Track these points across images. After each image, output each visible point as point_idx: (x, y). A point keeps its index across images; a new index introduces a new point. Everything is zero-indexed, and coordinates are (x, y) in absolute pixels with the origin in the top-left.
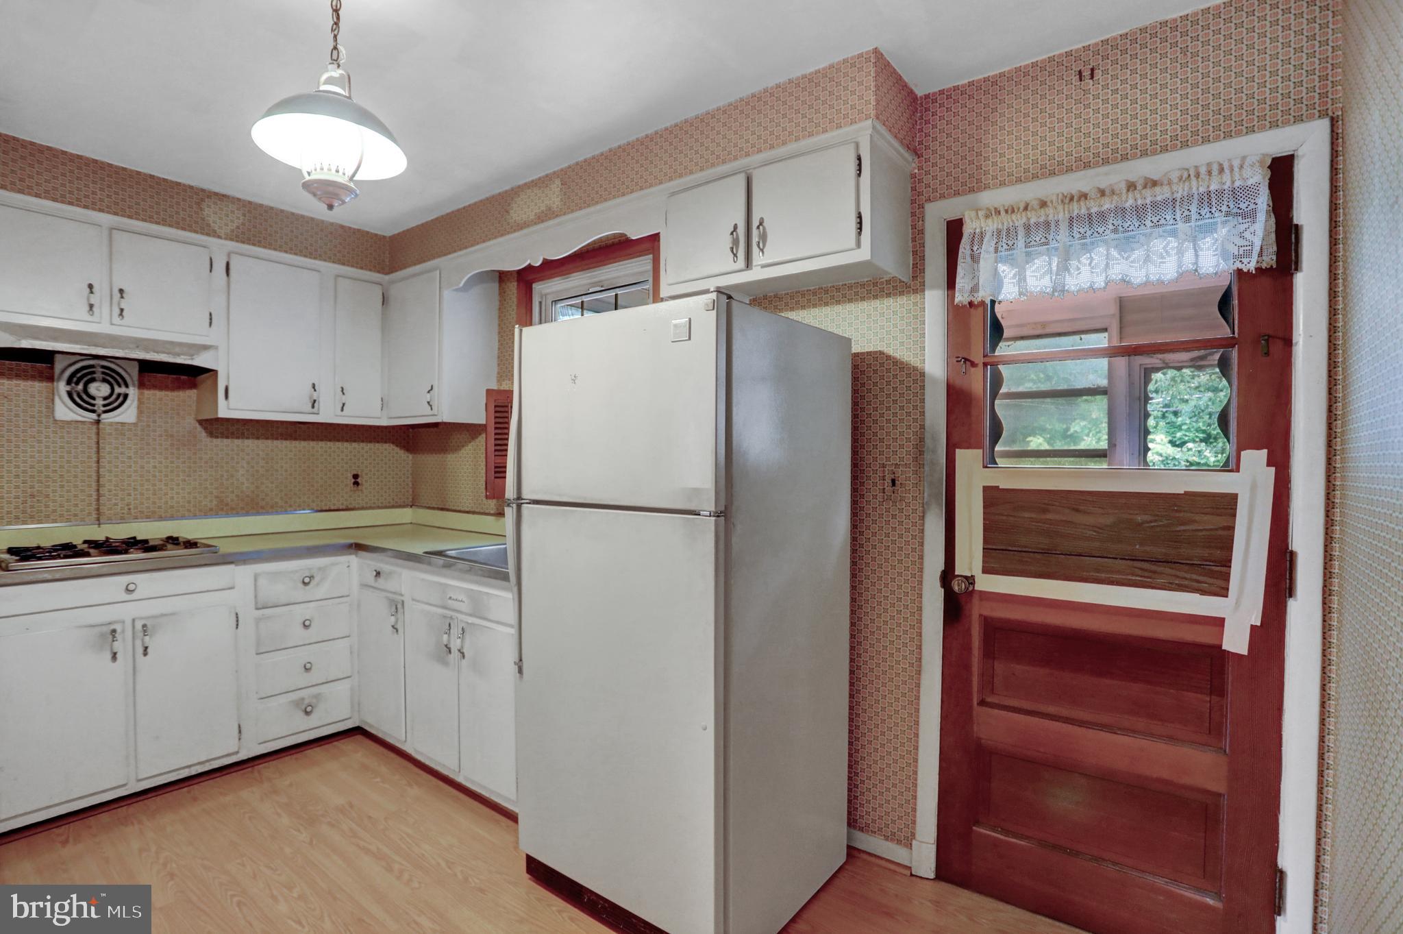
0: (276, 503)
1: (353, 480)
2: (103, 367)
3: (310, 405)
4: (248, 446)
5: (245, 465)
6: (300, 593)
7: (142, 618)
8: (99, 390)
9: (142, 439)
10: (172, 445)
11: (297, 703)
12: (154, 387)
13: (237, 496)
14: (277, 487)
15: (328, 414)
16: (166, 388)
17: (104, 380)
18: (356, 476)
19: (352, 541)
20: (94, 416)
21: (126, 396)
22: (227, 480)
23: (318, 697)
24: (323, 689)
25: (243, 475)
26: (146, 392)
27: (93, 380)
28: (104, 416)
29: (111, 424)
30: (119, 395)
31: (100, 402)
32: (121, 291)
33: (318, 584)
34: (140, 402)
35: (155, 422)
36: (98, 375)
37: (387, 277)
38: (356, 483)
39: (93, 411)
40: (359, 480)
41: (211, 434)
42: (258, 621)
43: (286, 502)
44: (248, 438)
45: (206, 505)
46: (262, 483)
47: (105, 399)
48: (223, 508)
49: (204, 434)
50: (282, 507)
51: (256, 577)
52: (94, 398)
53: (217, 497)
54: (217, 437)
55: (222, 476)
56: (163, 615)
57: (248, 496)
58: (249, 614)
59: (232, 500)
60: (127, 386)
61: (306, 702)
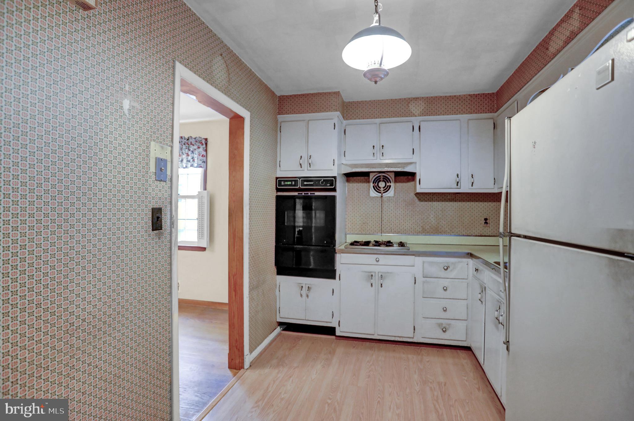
0: (447, 231)
1: (484, 221)
2: (383, 176)
3: (456, 185)
4: (434, 205)
5: (433, 213)
6: (443, 274)
7: (380, 272)
8: (382, 184)
9: (396, 203)
10: (406, 205)
11: (440, 325)
12: (400, 182)
13: (430, 227)
14: (447, 223)
15: (465, 188)
16: (404, 182)
17: (383, 181)
18: (486, 219)
19: (469, 252)
20: (380, 194)
21: (390, 186)
22: (426, 219)
23: (449, 325)
24: (453, 322)
25: (432, 218)
26: (398, 184)
27: (380, 181)
28: (383, 194)
29: (386, 197)
30: (388, 186)
31: (382, 189)
32: (383, 146)
33: (451, 271)
34: (395, 189)
35: (400, 196)
36: (382, 179)
37: (496, 114)
38: (486, 223)
39: (380, 193)
40: (488, 221)
41: (420, 200)
42: (424, 282)
43: (451, 231)
44: (434, 201)
45: (418, 230)
46: (440, 222)
47: (384, 188)
48: (425, 232)
49: (417, 200)
50: (449, 233)
51: (424, 262)
52: (380, 188)
53: (422, 227)
54: (422, 201)
55: (424, 218)
56: (388, 273)
57: (434, 227)
58: (420, 279)
59: (428, 229)
60: (390, 182)
61: (444, 325)
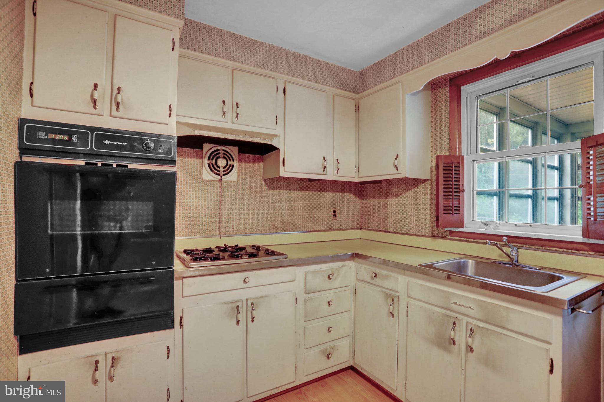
0: (298, 226)
1: (333, 214)
2: (224, 150)
3: (322, 170)
4: (286, 194)
5: (284, 205)
6: (327, 284)
7: (251, 299)
8: (222, 162)
9: (239, 190)
10: (252, 193)
11: (323, 352)
12: (245, 161)
13: (281, 222)
14: (298, 217)
15: (330, 175)
16: (249, 162)
17: (224, 158)
18: (334, 212)
19: (354, 252)
20: (219, 177)
21: (233, 166)
22: (276, 213)
23: (333, 348)
24: (336, 343)
25: (283, 210)
26: (241, 164)
27: (219, 157)
28: (223, 177)
29: (226, 182)
30: (230, 165)
31: (222, 169)
32: (237, 104)
33: (335, 279)
34: (239, 170)
35: (245, 180)
36: (221, 155)
37: (357, 96)
38: (335, 216)
39: (219, 175)
40: (336, 214)
41: (270, 187)
42: (306, 301)
43: (303, 226)
44: (286, 190)
45: (266, 227)
46: (292, 215)
47: (225, 167)
48: (275, 230)
49: (266, 187)
50: (300, 228)
51: (305, 274)
52: (219, 167)
53: (271, 222)
54: (272, 189)
55: (274, 211)
56: (261, 297)
57: (285, 222)
58: (302, 297)
59: (278, 225)
60: (233, 161)
61: (328, 351)
